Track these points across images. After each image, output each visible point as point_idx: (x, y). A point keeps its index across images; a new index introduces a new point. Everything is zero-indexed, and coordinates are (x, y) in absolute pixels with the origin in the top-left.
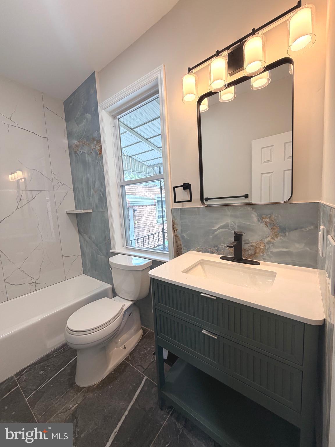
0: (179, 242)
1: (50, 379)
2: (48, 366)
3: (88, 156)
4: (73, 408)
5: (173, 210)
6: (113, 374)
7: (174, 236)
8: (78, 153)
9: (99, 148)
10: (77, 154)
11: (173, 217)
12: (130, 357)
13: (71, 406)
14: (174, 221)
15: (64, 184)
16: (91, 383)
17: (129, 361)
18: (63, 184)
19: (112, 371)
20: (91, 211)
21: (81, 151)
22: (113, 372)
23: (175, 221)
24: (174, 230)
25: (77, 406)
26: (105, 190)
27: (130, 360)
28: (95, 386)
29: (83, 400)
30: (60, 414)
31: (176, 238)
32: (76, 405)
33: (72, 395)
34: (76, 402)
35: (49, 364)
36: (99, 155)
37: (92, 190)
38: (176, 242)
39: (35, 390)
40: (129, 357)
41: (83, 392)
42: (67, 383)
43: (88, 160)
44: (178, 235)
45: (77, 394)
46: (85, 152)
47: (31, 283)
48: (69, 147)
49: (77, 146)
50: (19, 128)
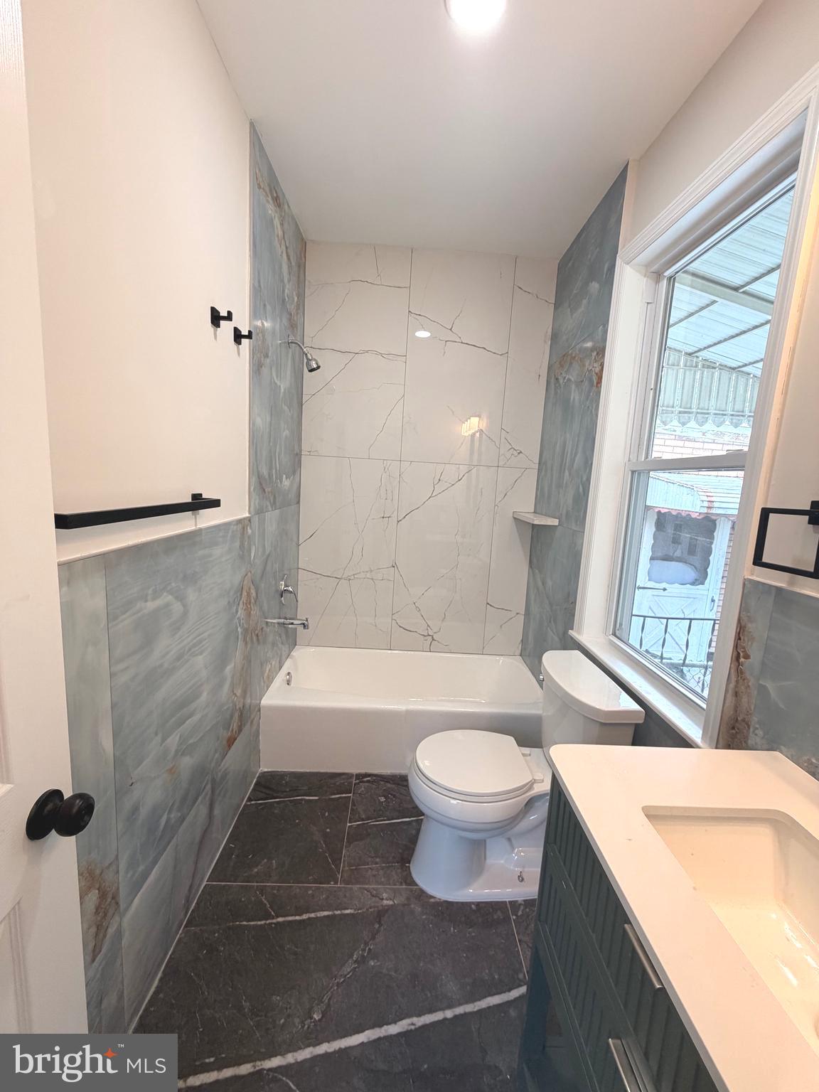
0: (745, 700)
1: (385, 820)
2: (394, 796)
3: (575, 391)
4: (385, 902)
5: (748, 585)
6: (471, 908)
7: (732, 671)
9: (597, 370)
10: (559, 383)
11: (744, 607)
12: (522, 908)
13: (385, 895)
14: (743, 624)
15: (521, 452)
16: (430, 890)
17: (516, 915)
18: (519, 453)
19: (473, 903)
20: (555, 522)
21: (565, 377)
22: (473, 906)
23: (749, 625)
24: (739, 654)
25: (392, 905)
26: (589, 480)
27: (519, 914)
28: (432, 900)
29: (404, 905)
30: (366, 892)
31: (737, 682)
32: (391, 903)
33: (395, 877)
34: (393, 895)
35: (397, 795)
36: (594, 388)
37: (567, 473)
38: (736, 694)
39: (363, 820)
40: (520, 904)
41: (412, 891)
42: (400, 851)
43: (574, 399)
44: (747, 675)
45: (401, 884)
46: (573, 379)
47: (426, 634)
48: (550, 368)
49: (562, 366)
50: (462, 343)
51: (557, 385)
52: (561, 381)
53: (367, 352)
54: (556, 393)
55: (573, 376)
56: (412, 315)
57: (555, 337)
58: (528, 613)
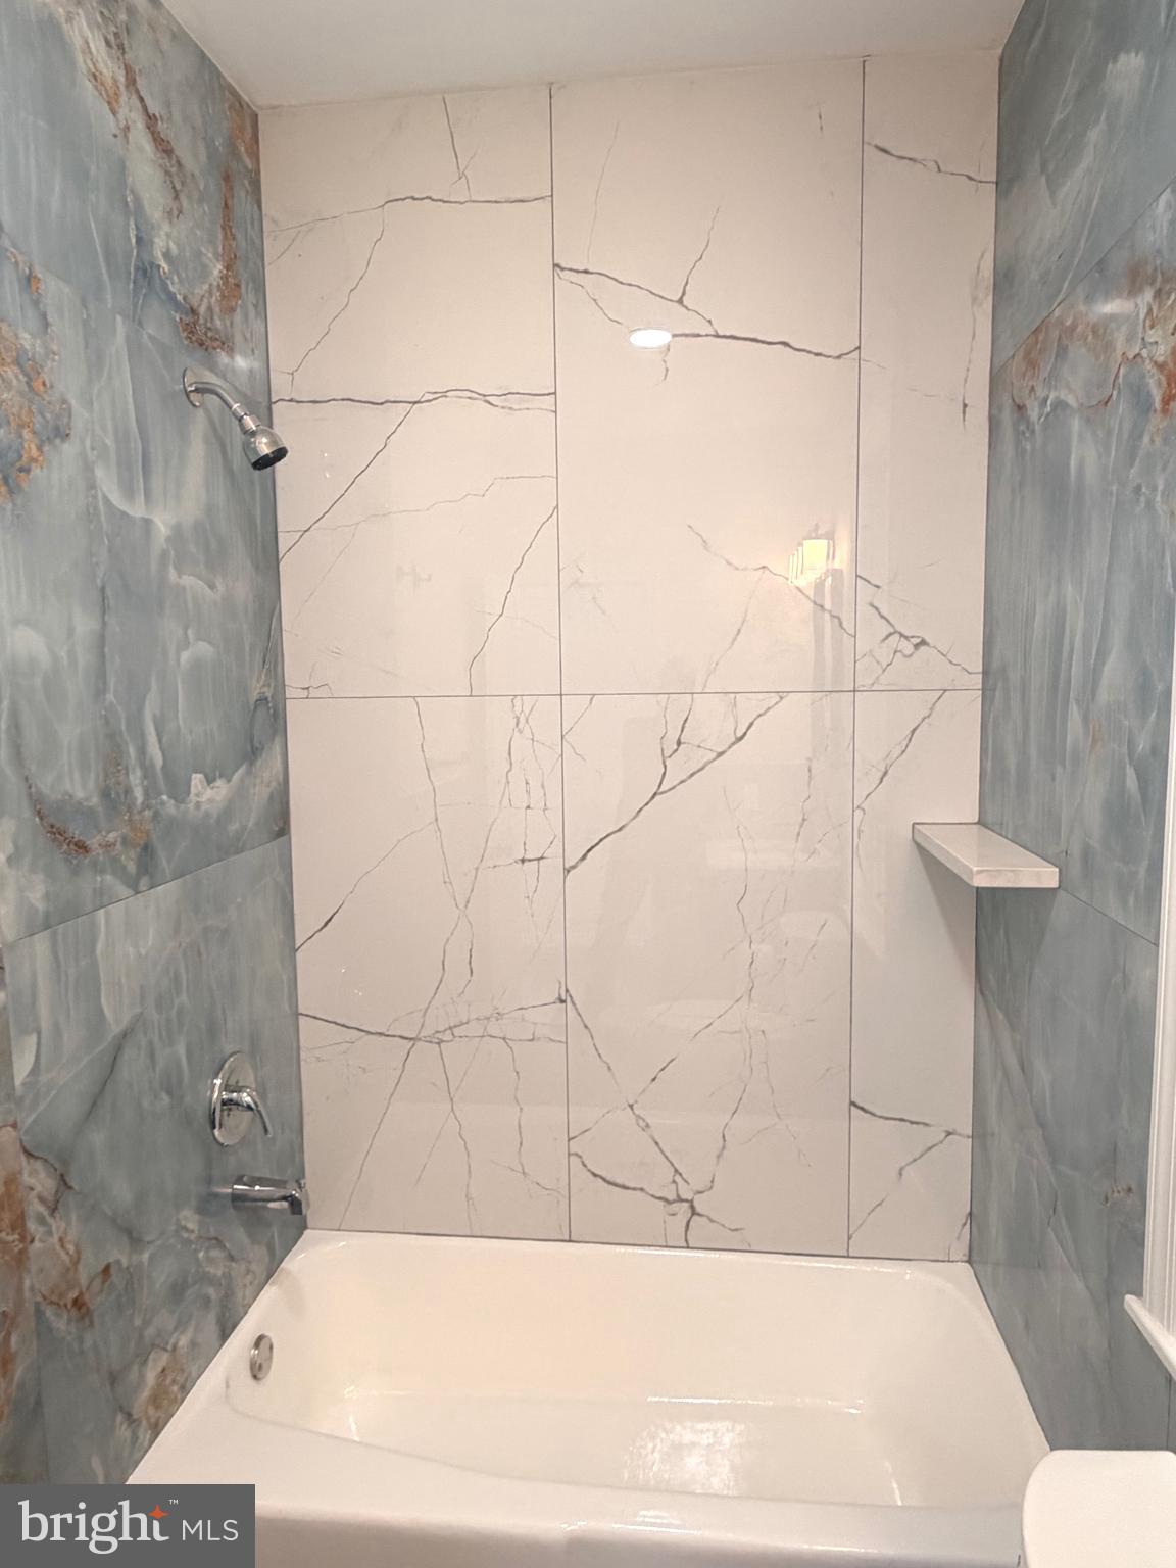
8: (1029, 412)
10: (1028, 422)
15: (923, 643)
18: (917, 646)
21: (1046, 400)
36: (1155, 419)
46: (1071, 401)
47: (671, 1196)
48: (996, 379)
49: (1032, 364)
50: (717, 336)
51: (1022, 427)
52: (1033, 413)
53: (444, 394)
54: (1020, 453)
55: (1070, 390)
56: (562, 274)
57: (1005, 282)
58: (980, 1135)
